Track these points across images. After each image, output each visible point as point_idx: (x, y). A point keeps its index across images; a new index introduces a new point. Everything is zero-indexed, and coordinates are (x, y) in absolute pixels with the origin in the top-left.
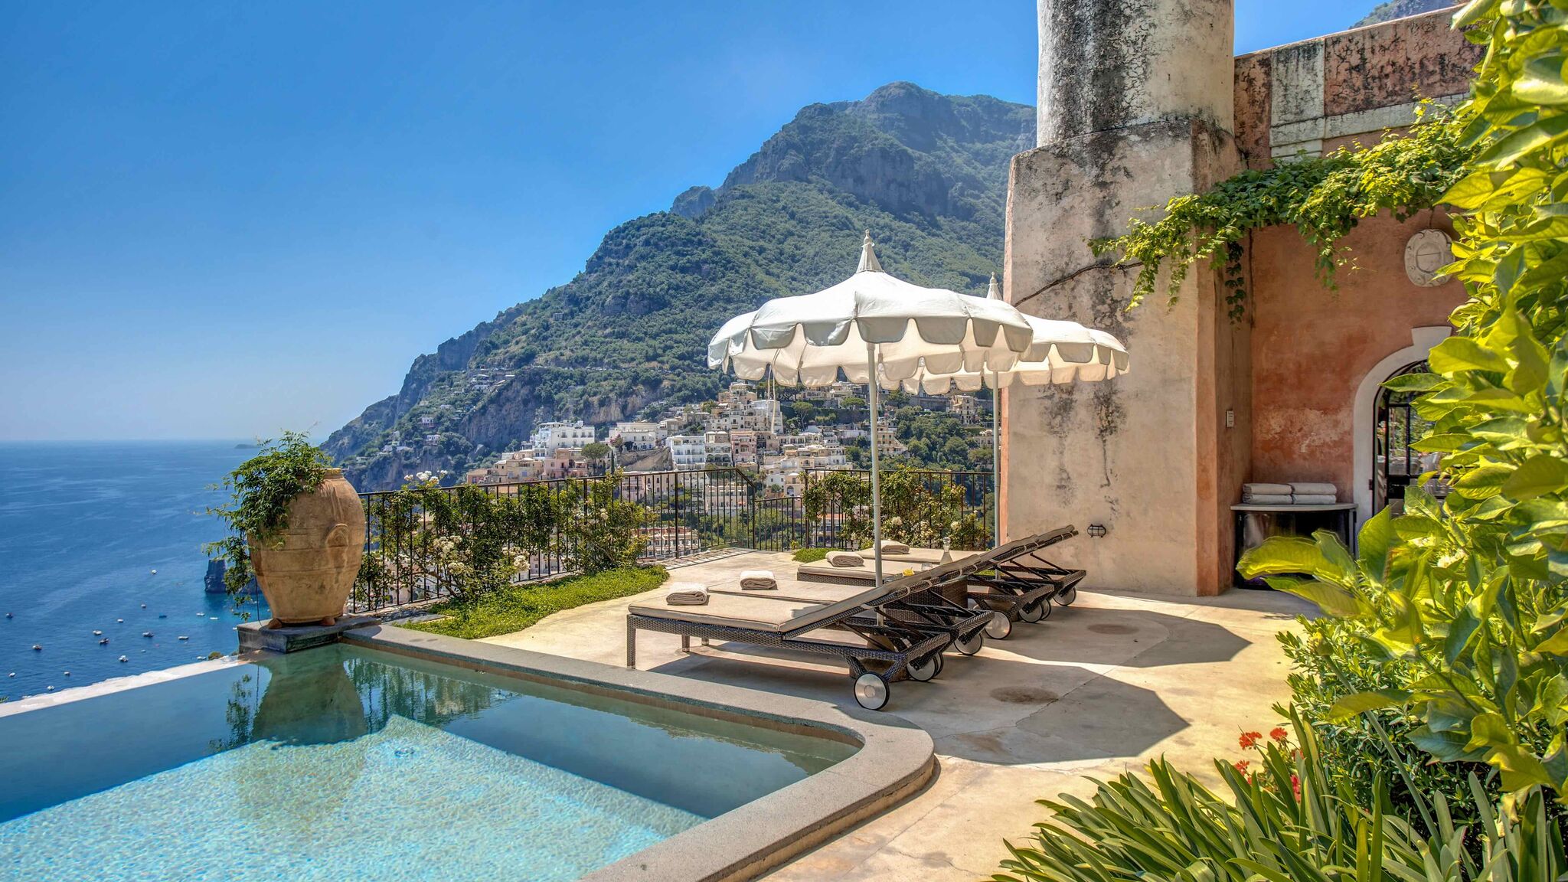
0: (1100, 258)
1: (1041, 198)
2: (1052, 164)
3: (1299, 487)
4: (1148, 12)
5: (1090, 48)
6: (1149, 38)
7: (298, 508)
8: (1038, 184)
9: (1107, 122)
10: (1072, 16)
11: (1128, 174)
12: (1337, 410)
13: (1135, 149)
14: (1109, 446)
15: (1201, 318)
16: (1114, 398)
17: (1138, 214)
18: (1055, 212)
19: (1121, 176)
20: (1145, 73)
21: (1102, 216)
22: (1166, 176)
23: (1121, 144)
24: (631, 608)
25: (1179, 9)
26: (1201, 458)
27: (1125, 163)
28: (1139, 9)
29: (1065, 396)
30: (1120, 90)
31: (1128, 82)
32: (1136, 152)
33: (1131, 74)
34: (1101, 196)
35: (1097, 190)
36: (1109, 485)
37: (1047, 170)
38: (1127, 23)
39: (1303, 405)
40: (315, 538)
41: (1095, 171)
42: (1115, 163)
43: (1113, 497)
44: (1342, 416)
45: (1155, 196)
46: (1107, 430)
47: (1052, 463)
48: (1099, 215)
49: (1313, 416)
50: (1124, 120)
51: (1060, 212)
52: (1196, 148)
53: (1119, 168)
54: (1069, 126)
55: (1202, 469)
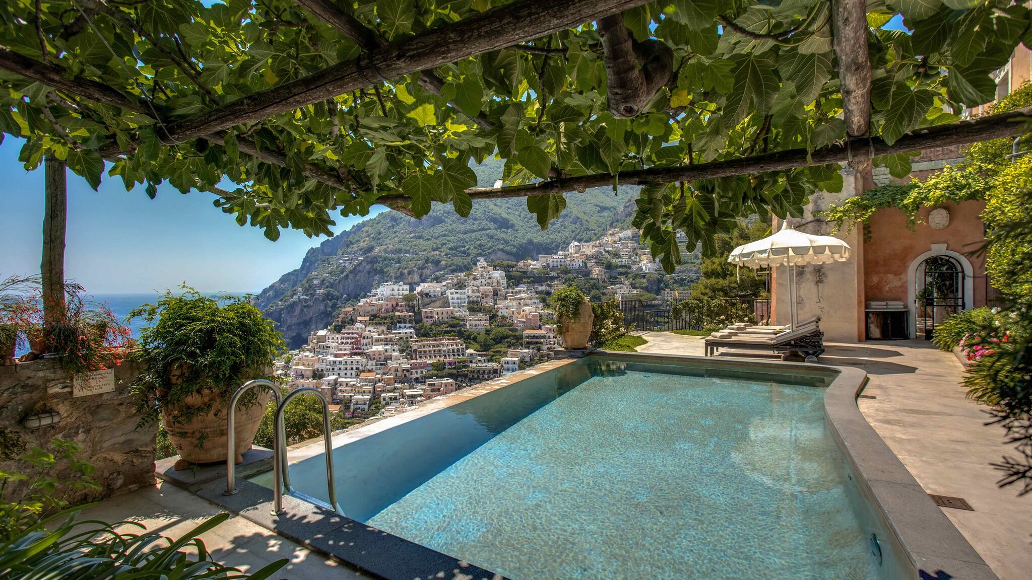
0: (816, 218)
3: (890, 303)
7: (582, 309)
12: (901, 274)
14: (820, 288)
15: (858, 240)
16: (822, 270)
17: (833, 203)
21: (816, 202)
22: (843, 189)
24: (706, 340)
26: (858, 291)
29: (803, 269)
34: (816, 195)
36: (820, 302)
39: (887, 272)
40: (587, 319)
43: (822, 306)
44: (902, 276)
46: (819, 282)
49: (891, 276)
52: (856, 179)
55: (859, 296)
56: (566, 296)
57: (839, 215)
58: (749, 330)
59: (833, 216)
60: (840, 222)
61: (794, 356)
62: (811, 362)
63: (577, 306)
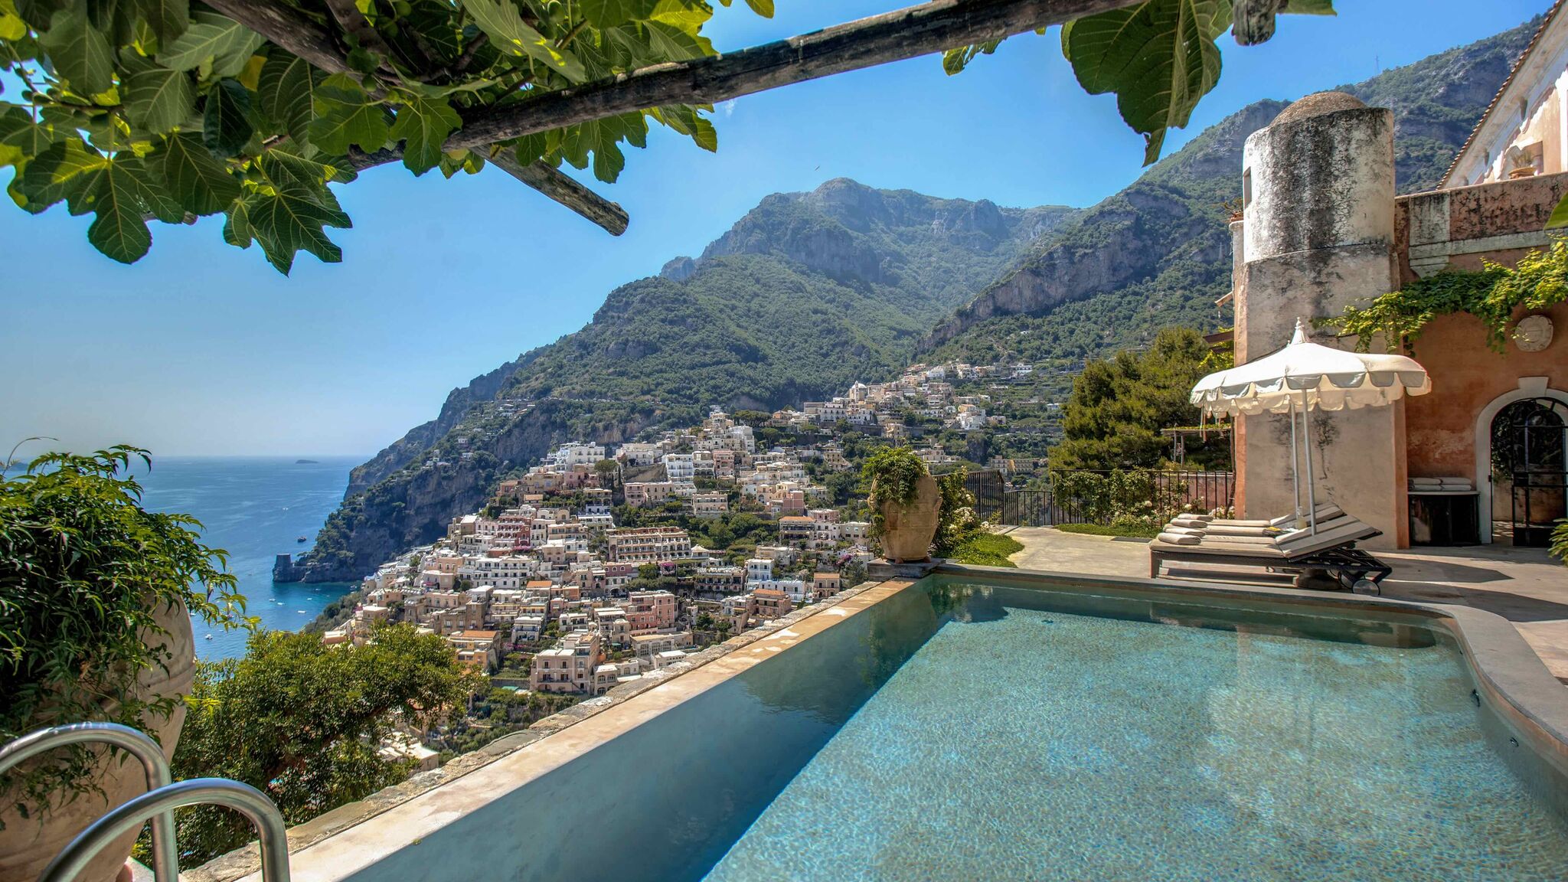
0: (1318, 330)
1: (1270, 290)
2: (1279, 269)
3: (1445, 480)
4: (1351, 174)
5: (1307, 195)
6: (1352, 190)
7: (921, 488)
8: (1267, 282)
9: (1321, 243)
10: (1292, 173)
11: (1339, 277)
12: (1463, 430)
13: (1345, 261)
14: (1326, 452)
16: (1330, 421)
17: (1350, 303)
18: (1281, 300)
19: (1334, 278)
20: (1349, 212)
21: (1319, 303)
22: (1369, 279)
23: (1333, 258)
24: (1152, 548)
25: (1371, 172)
26: (1398, 460)
27: (1337, 270)
28: (1345, 171)
30: (1331, 223)
31: (1337, 218)
32: (1345, 263)
33: (1339, 212)
34: (1318, 290)
35: (1315, 287)
36: (1327, 478)
37: (1275, 273)
38: (1336, 180)
39: (1437, 427)
40: (930, 505)
41: (1313, 275)
42: (1329, 270)
43: (1331, 486)
44: (1466, 434)
45: (1363, 292)
46: (1324, 442)
47: (1281, 464)
48: (1317, 303)
49: (1444, 434)
50: (1334, 242)
51: (1285, 301)
52: (1391, 261)
53: (1332, 273)
54: (1289, 244)
55: (1399, 468)
56: (892, 464)
57: (1363, 323)
59: (1353, 326)
60: (1366, 338)
61: (1319, 580)
62: (1368, 593)
63: (912, 482)
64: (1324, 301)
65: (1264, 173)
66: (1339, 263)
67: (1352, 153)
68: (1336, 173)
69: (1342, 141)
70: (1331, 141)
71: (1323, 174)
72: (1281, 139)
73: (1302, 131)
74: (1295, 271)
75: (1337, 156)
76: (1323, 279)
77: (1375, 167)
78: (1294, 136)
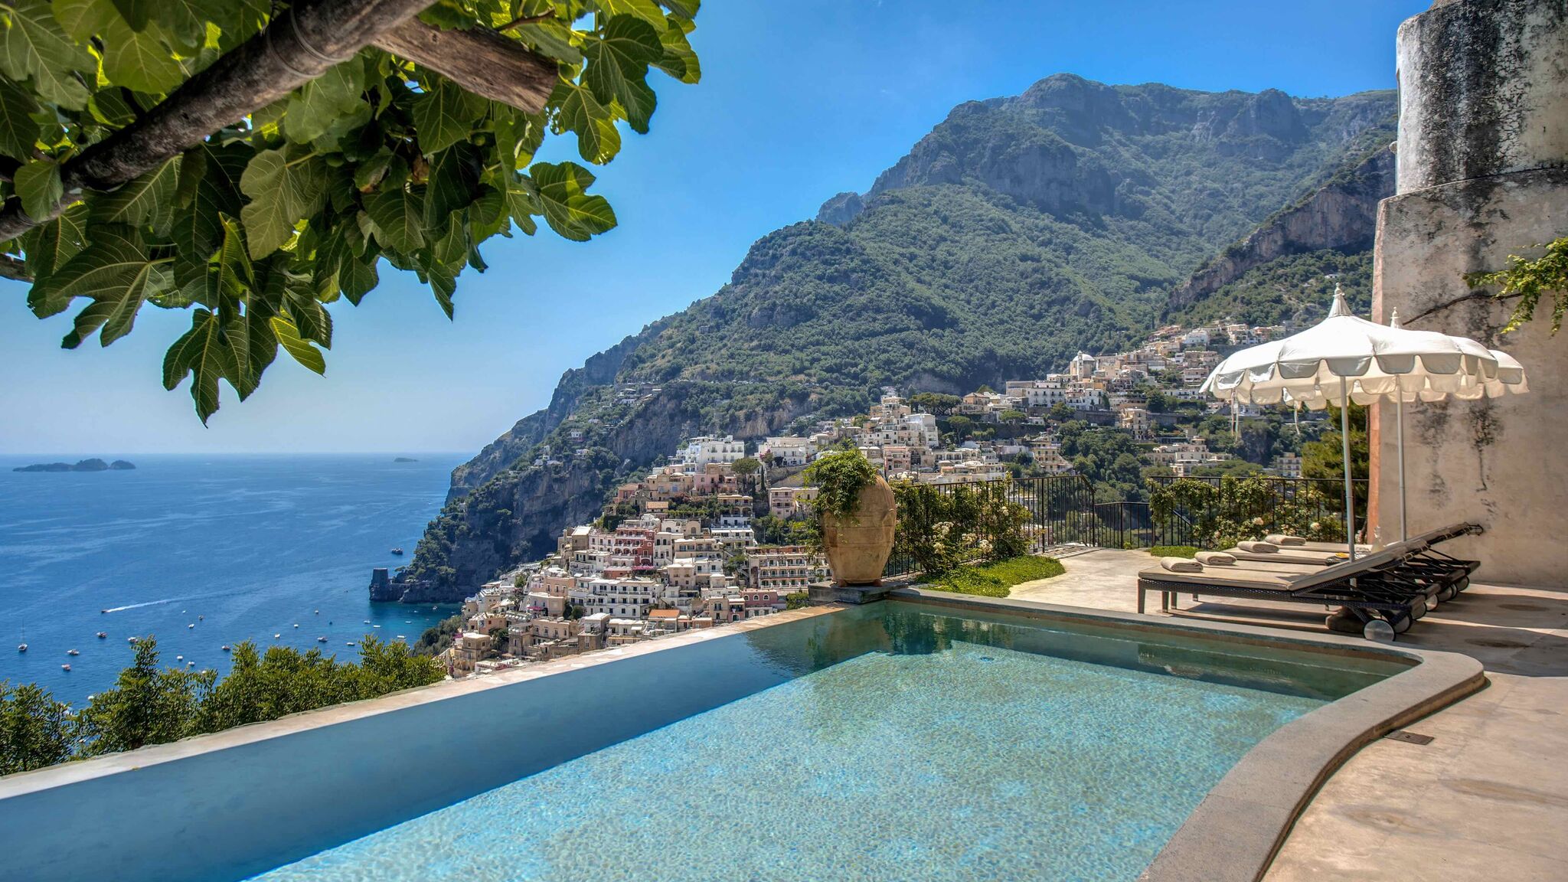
0: (1475, 289)
1: (1413, 237)
2: (1424, 207)
4: (1523, 73)
5: (1463, 105)
6: (1524, 96)
8: (1409, 225)
9: (1481, 171)
10: (1444, 77)
11: (1504, 216)
13: (1512, 194)
14: (1485, 455)
16: (1490, 412)
17: (1516, 252)
18: (1426, 250)
19: (1497, 217)
20: (1520, 127)
21: (1477, 252)
22: (1544, 217)
23: (1496, 189)
24: (1140, 575)
25: (1554, 70)
27: (1501, 206)
28: (1514, 71)
29: (1438, 411)
30: (1495, 142)
31: (1504, 135)
32: (1512, 197)
33: (1506, 127)
34: (1476, 235)
35: (1472, 230)
36: (1485, 489)
37: (1419, 213)
38: (1501, 84)
41: (1469, 214)
42: (1491, 206)
43: (1490, 500)
45: (1534, 235)
46: (1483, 441)
47: (1425, 469)
48: (1474, 252)
50: (1499, 168)
51: (1432, 250)
53: (1495, 211)
54: (1441, 172)
57: (1528, 278)
58: (1284, 553)
59: (1514, 283)
60: (1531, 298)
61: (1348, 624)
62: (1378, 637)
63: (851, 491)
64: (1484, 249)
65: (1412, 77)
66: (1504, 196)
67: (1526, 44)
68: (1502, 73)
69: (1511, 29)
70: (1496, 31)
71: (1484, 76)
72: (1431, 31)
73: (1457, 18)
74: (1446, 209)
75: (1503, 51)
76: (1483, 219)
77: (1560, 61)
78: (1446, 27)
